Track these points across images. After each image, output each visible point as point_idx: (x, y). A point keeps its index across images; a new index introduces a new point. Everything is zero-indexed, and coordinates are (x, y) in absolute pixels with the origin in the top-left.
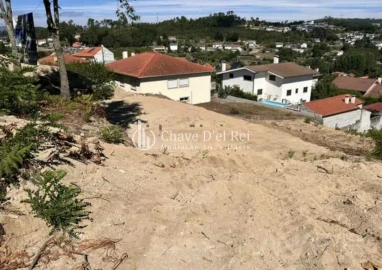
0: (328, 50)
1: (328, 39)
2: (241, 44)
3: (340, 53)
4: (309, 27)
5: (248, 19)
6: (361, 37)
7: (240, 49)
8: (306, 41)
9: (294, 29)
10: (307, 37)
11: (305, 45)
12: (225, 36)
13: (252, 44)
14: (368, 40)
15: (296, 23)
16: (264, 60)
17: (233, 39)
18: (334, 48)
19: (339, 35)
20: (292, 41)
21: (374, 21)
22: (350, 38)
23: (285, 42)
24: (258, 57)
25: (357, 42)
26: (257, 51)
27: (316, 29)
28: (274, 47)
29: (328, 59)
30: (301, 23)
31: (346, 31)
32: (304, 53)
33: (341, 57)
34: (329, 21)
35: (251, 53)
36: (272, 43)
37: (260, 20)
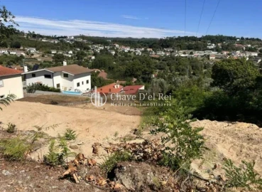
0: (85, 55)
1: (85, 49)
2: (24, 50)
3: (93, 58)
4: (72, 40)
5: (26, 32)
6: (102, 48)
7: (24, 54)
8: (71, 49)
9: (61, 41)
10: (72, 47)
11: (71, 52)
12: (9, 44)
13: (33, 50)
14: (106, 49)
15: (62, 37)
16: (45, 62)
17: (17, 46)
18: (89, 54)
19: (90, 46)
20: (62, 49)
21: (107, 38)
22: (97, 48)
23: (58, 49)
24: (39, 60)
25: (101, 51)
26: (38, 56)
27: (76, 42)
28: (50, 53)
29: (87, 61)
30: (65, 37)
31: (94, 44)
32: (72, 58)
33: (95, 60)
34: (83, 37)
35: (33, 57)
36: (48, 50)
37: (36, 33)
